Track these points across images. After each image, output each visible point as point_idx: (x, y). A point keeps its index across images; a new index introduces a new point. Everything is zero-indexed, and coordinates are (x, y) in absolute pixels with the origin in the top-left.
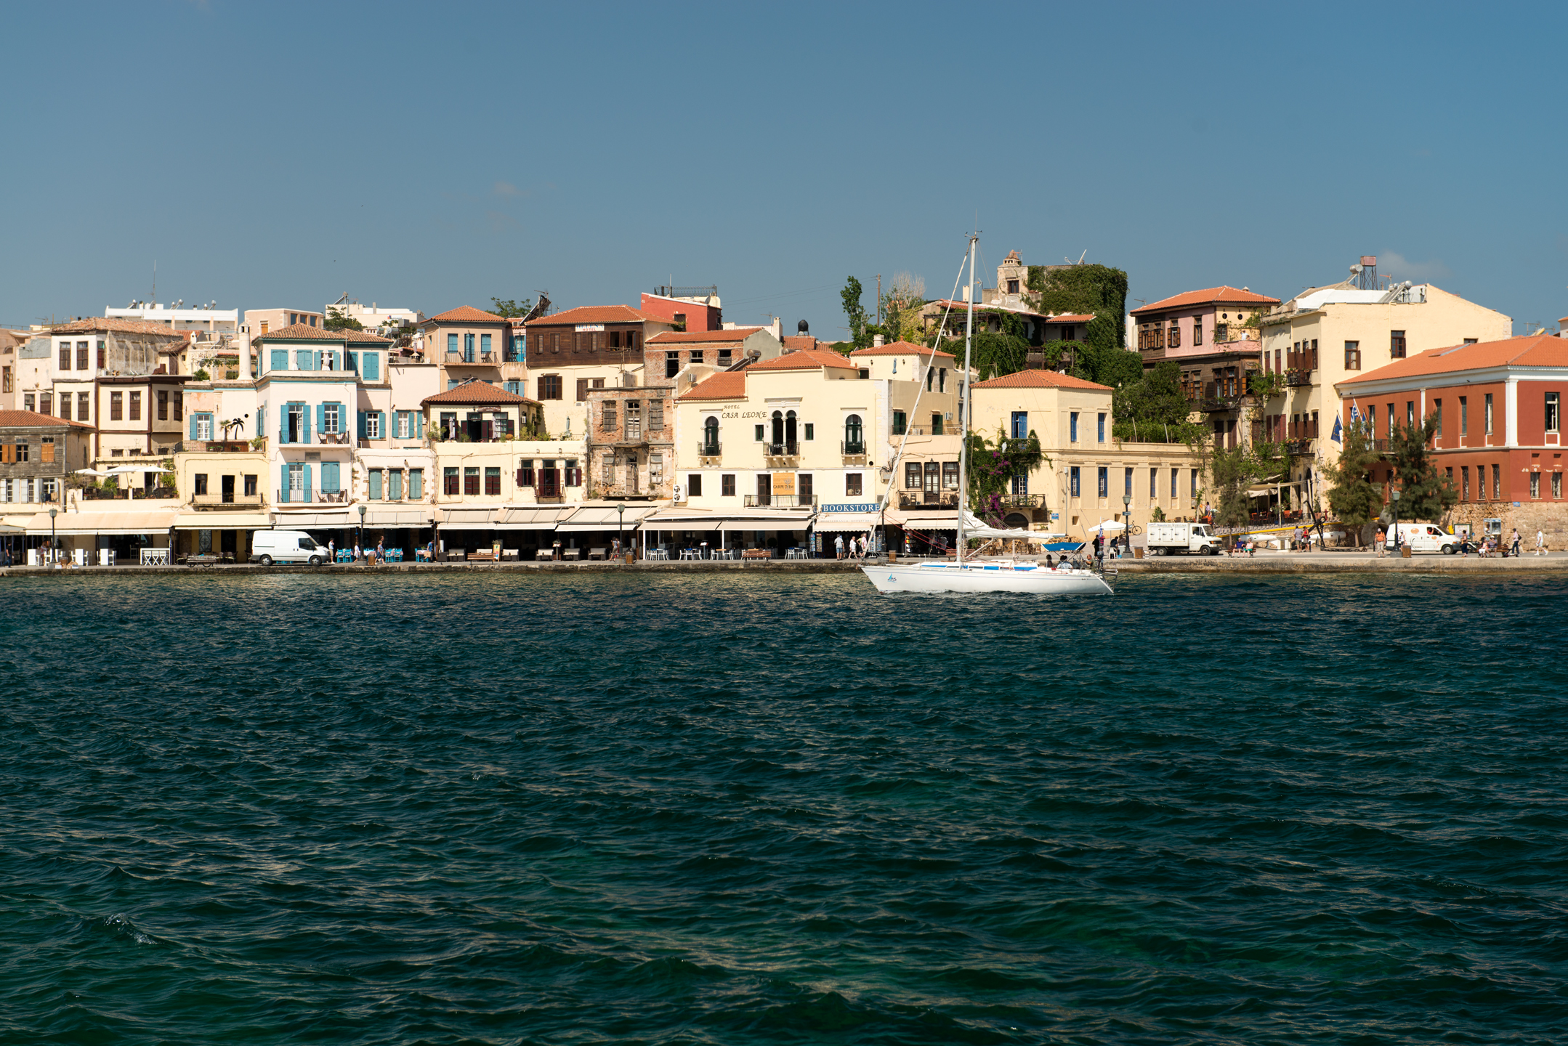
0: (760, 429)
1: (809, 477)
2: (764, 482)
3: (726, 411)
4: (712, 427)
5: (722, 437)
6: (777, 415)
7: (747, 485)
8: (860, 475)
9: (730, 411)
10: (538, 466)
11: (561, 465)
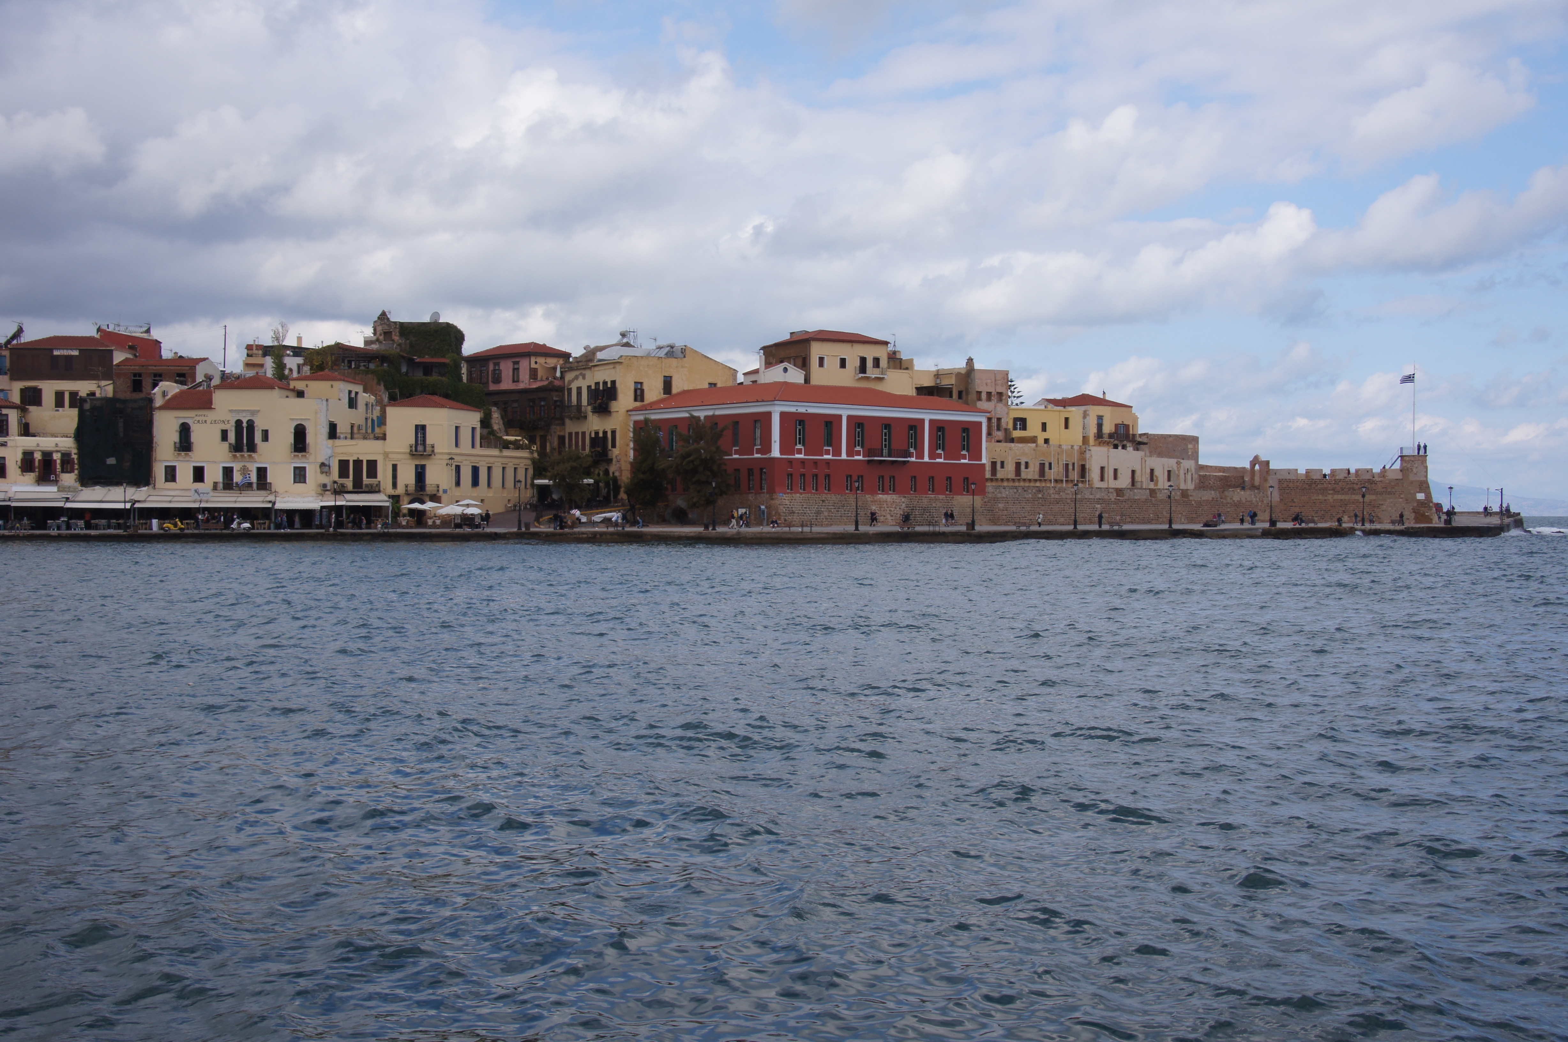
0: (224, 435)
1: (265, 469)
2: (228, 472)
3: (197, 418)
4: (185, 430)
5: (194, 437)
6: (239, 423)
7: (213, 474)
8: (304, 468)
9: (200, 418)
10: (38, 456)
11: (57, 457)
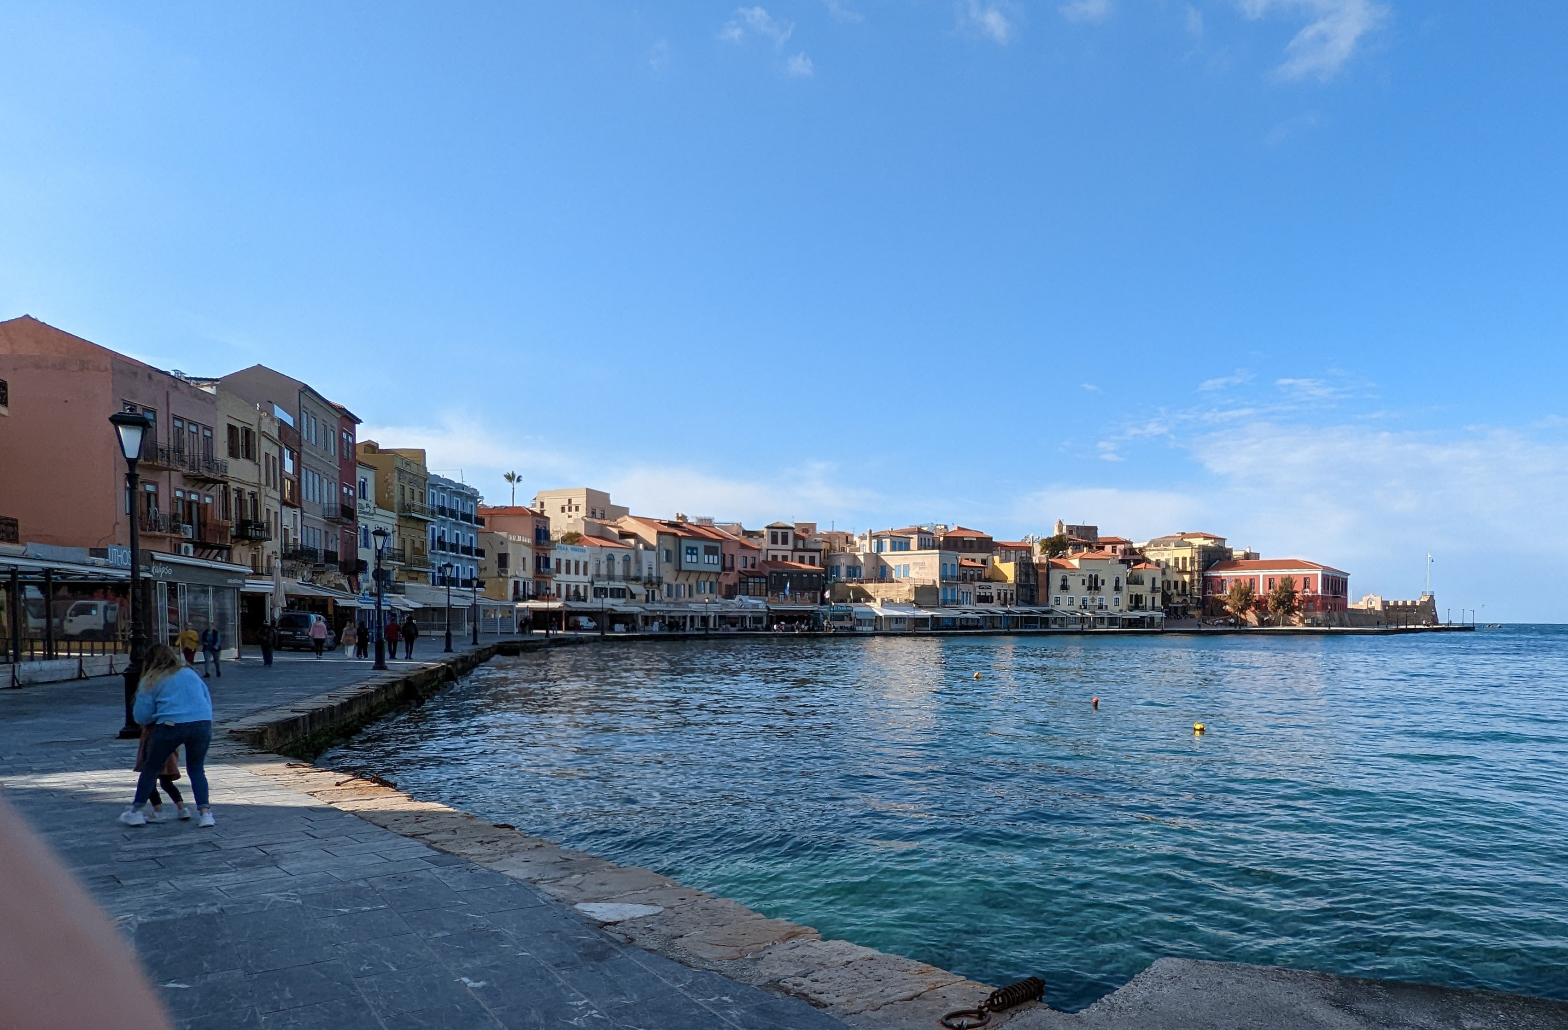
0: (1084, 581)
2: (1085, 601)
3: (1071, 574)
4: (1064, 580)
5: (1069, 583)
6: (1091, 576)
7: (1078, 602)
8: (1118, 599)
